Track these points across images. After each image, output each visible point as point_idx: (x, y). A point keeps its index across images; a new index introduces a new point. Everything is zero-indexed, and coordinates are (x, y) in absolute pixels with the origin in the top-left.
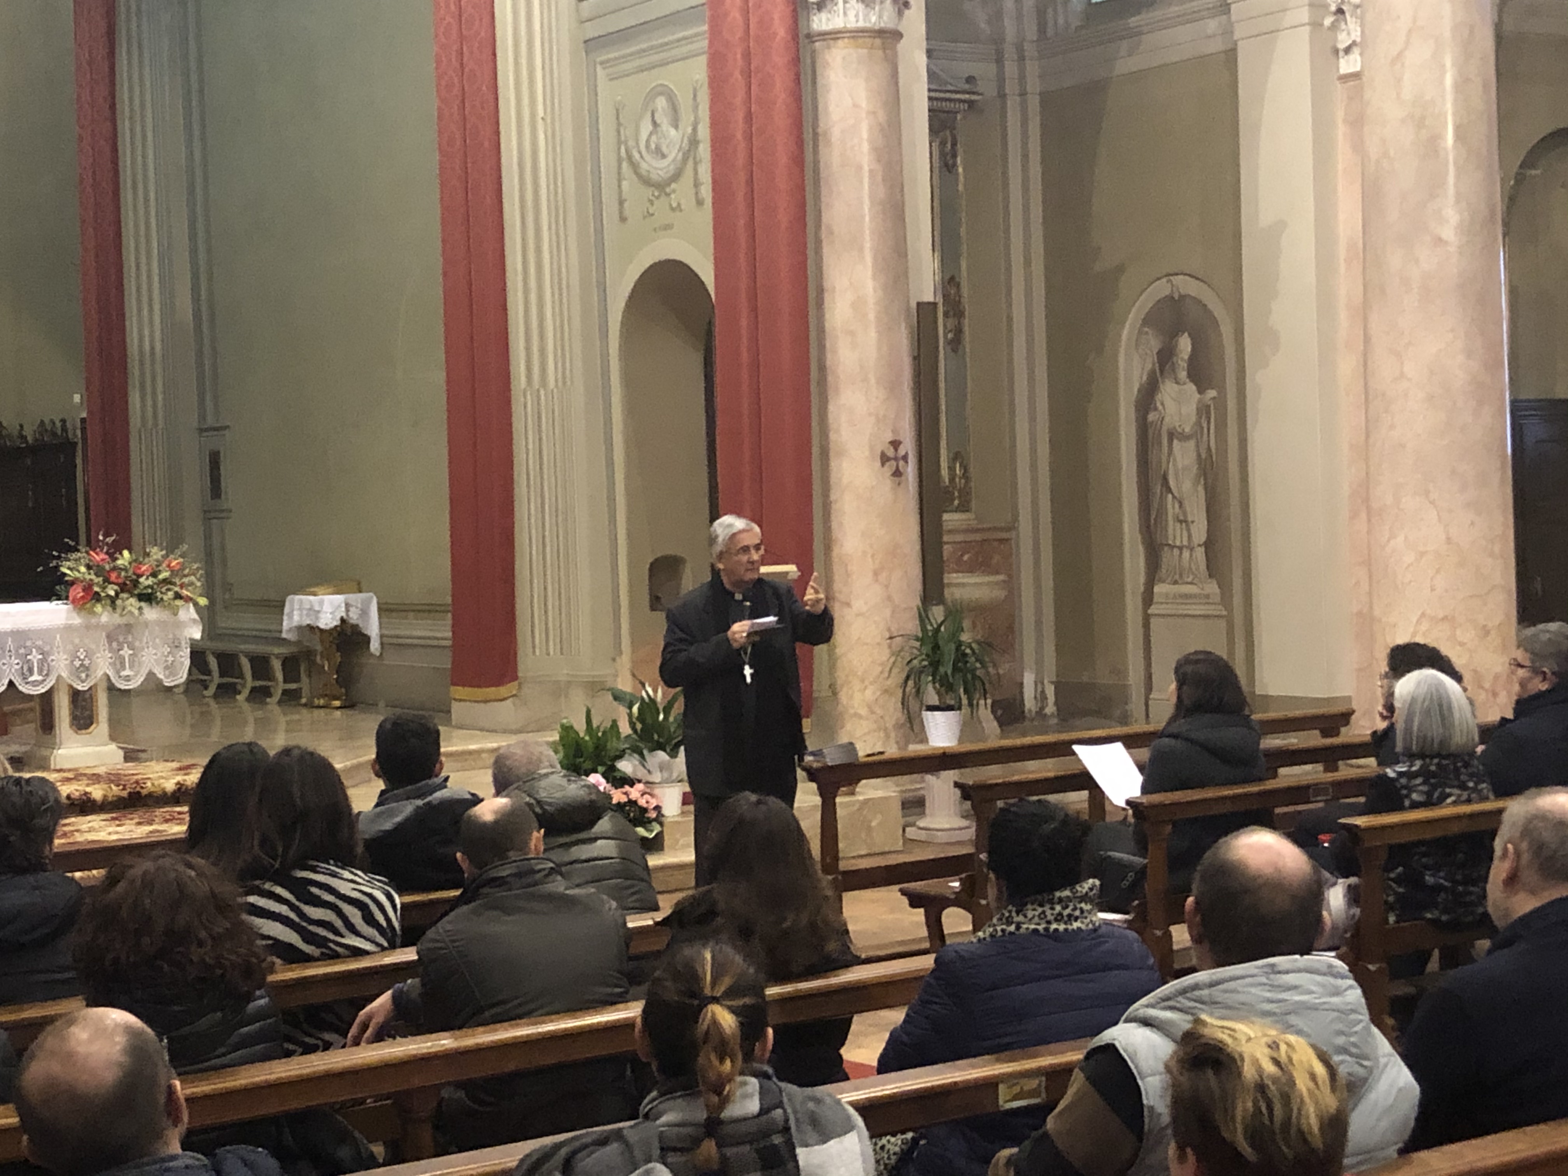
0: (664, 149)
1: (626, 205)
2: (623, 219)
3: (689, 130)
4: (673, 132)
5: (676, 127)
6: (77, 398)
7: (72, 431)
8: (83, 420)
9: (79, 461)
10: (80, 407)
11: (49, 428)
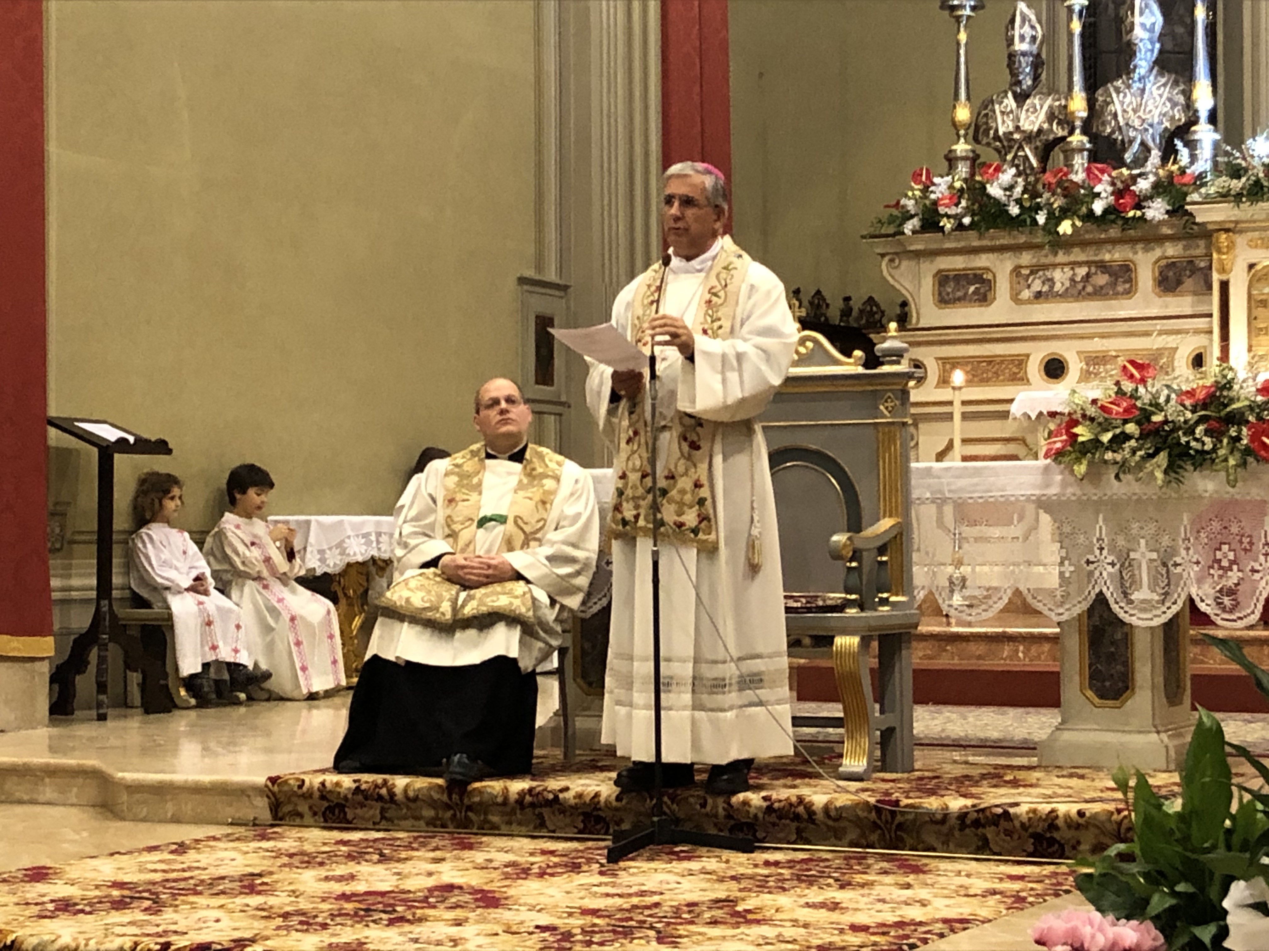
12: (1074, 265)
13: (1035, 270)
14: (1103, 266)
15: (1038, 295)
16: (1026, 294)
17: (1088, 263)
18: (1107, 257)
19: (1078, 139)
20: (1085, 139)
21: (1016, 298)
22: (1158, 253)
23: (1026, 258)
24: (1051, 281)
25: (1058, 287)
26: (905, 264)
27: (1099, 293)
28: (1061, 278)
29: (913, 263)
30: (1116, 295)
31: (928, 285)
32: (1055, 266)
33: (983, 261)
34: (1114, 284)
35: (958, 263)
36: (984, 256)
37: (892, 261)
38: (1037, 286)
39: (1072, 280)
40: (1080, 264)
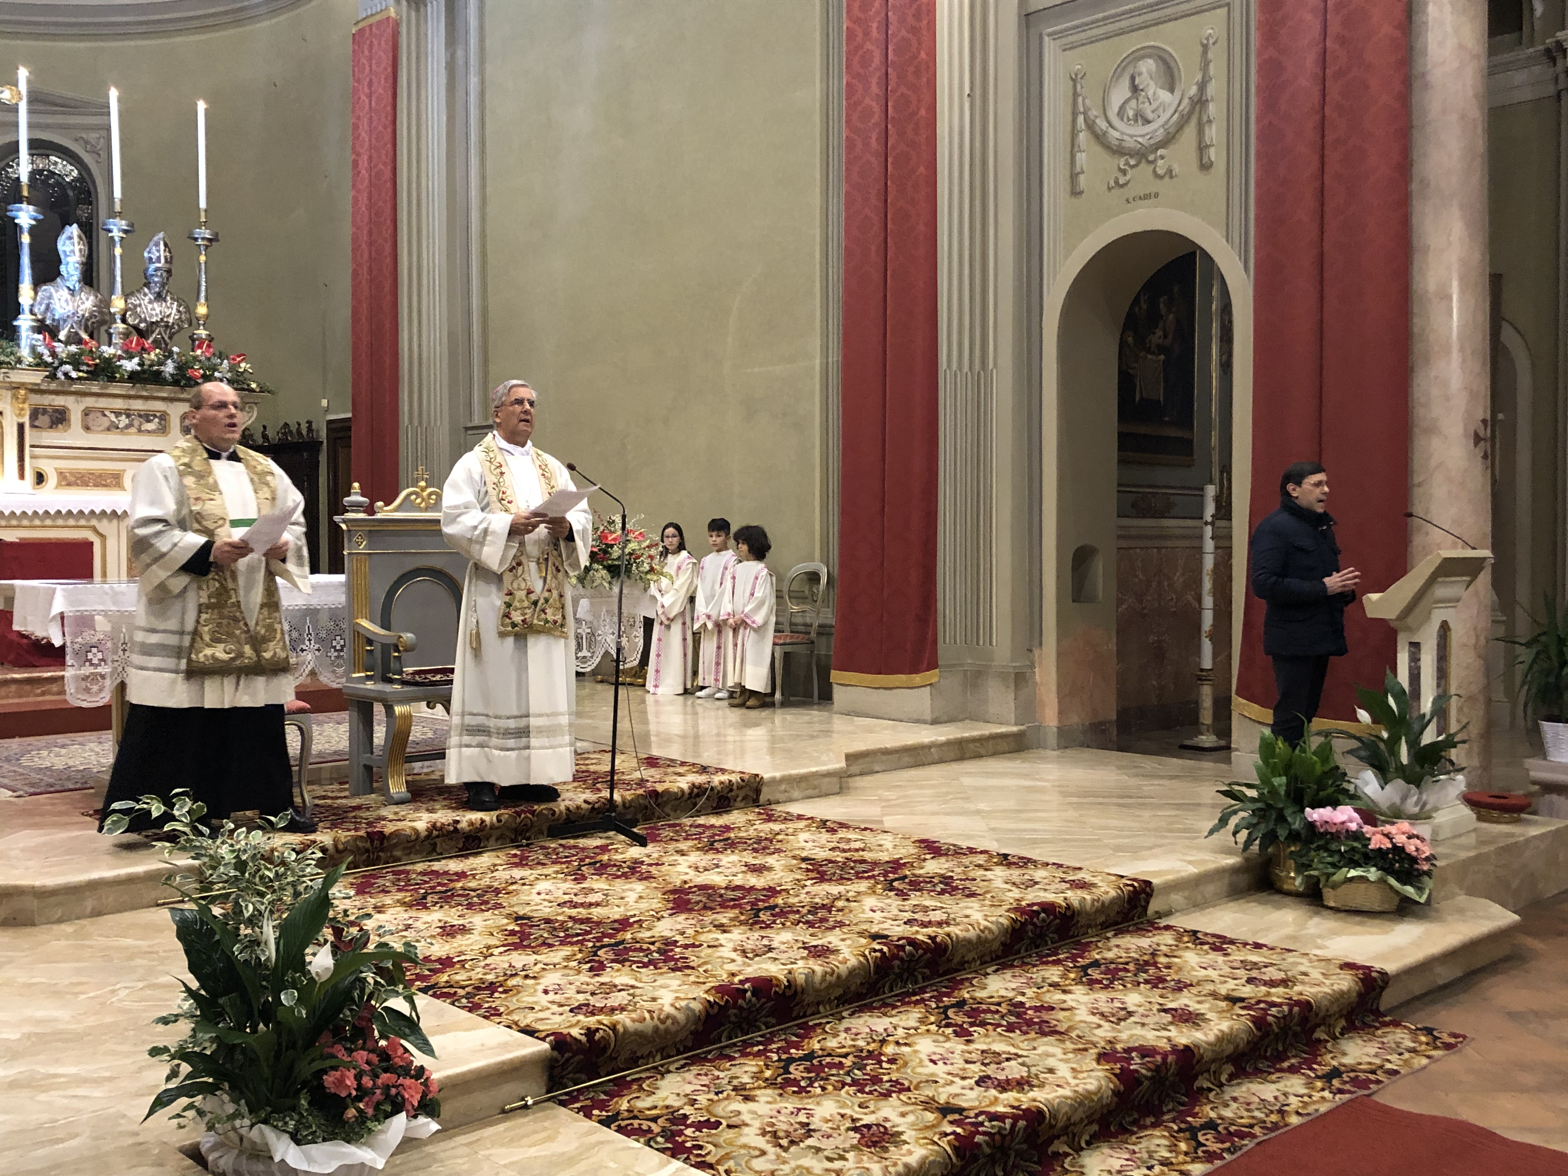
0: (1150, 116)
1: (1082, 178)
2: (1075, 192)
3: (1194, 90)
4: (1164, 96)
5: (1172, 90)
6: (324, 402)
7: (318, 431)
8: (330, 422)
9: (323, 458)
10: (327, 410)
11: (294, 429)
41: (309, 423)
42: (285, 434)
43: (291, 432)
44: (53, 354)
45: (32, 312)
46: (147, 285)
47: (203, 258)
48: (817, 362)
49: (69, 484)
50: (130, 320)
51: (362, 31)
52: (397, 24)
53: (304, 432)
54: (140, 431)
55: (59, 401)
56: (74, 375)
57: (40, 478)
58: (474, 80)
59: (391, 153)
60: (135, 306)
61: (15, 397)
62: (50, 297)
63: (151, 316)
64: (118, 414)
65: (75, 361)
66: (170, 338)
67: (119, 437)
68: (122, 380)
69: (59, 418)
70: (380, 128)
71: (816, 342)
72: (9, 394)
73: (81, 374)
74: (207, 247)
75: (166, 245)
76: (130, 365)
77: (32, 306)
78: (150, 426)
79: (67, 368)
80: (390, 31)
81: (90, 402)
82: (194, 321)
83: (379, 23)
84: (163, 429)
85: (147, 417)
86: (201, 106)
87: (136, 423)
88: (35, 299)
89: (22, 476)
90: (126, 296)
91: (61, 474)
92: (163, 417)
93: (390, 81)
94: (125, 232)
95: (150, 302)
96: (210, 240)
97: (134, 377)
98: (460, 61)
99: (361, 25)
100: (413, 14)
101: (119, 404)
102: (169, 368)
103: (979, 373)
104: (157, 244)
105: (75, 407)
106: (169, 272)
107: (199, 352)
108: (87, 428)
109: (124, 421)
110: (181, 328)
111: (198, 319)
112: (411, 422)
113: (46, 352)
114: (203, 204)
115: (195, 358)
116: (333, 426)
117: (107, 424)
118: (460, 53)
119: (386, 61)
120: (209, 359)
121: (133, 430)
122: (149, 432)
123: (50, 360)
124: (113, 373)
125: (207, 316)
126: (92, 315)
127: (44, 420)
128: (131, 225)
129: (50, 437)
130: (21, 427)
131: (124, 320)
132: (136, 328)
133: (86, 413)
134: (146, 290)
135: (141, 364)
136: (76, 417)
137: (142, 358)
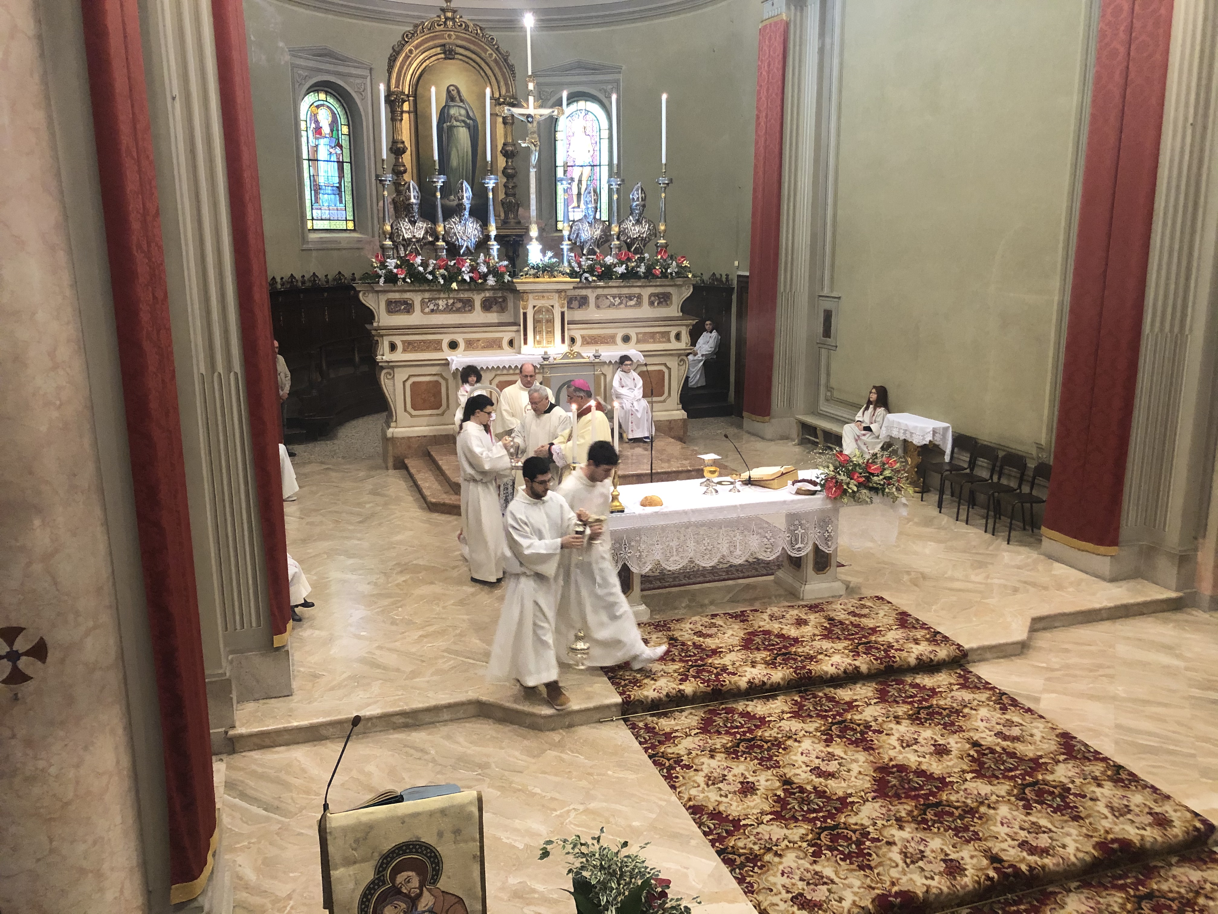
6: (736, 263)
7: (732, 280)
8: (739, 276)
9: (734, 297)
10: (738, 268)
11: (718, 276)
12: (447, 299)
13: (430, 300)
14: (460, 300)
15: (432, 311)
16: (427, 310)
17: (454, 298)
18: (462, 296)
19: (441, 243)
20: (444, 244)
21: (422, 311)
22: (483, 295)
23: (427, 295)
24: (438, 305)
25: (441, 307)
26: (371, 295)
27: (458, 311)
28: (442, 303)
29: (375, 294)
30: (465, 312)
31: (383, 305)
32: (439, 299)
33: (407, 295)
34: (464, 307)
35: (397, 296)
36: (408, 294)
37: (364, 294)
38: (432, 307)
39: (447, 304)
40: (449, 298)
41: (727, 275)
42: (713, 280)
43: (717, 279)
44: (580, 266)
45: (569, 239)
46: (631, 214)
47: (663, 195)
48: (1056, 298)
49: (588, 343)
50: (622, 238)
51: (765, 27)
52: (787, 24)
53: (724, 279)
54: (626, 306)
55: (584, 292)
56: (590, 279)
57: (573, 340)
58: (836, 61)
59: (779, 114)
60: (625, 229)
61: (560, 297)
62: (579, 229)
63: (634, 234)
64: (614, 297)
65: (591, 270)
66: (644, 246)
67: (615, 311)
68: (617, 278)
69: (583, 302)
70: (774, 95)
71: (1056, 283)
72: (557, 295)
73: (594, 278)
74: (665, 188)
75: (642, 190)
76: (621, 270)
77: (569, 235)
78: (632, 303)
79: (587, 275)
80: (782, 29)
81: (600, 291)
82: (658, 234)
83: (776, 23)
84: (639, 304)
85: (630, 297)
86: (664, 97)
87: (624, 302)
88: (571, 231)
89: (563, 341)
90: (620, 224)
91: (583, 337)
92: (639, 297)
93: (781, 64)
94: (619, 185)
95: (633, 225)
96: (668, 184)
97: (623, 276)
98: (828, 47)
99: (764, 23)
100: (798, 14)
101: (615, 291)
102: (642, 269)
103: (1177, 335)
104: (637, 190)
105: (591, 295)
106: (644, 206)
107: (659, 257)
108: (598, 307)
109: (618, 300)
110: (650, 240)
111: (660, 233)
112: (785, 290)
113: (576, 265)
114: (664, 161)
115: (657, 261)
116: (741, 279)
117: (609, 303)
118: (828, 40)
119: (780, 50)
120: (665, 261)
121: (622, 306)
122: (631, 306)
123: (577, 270)
124: (611, 275)
125: (665, 231)
126: (600, 237)
127: (575, 304)
128: (623, 181)
129: (579, 315)
130: (563, 314)
131: (618, 239)
132: (625, 242)
133: (598, 298)
134: (631, 218)
135: (627, 269)
136: (592, 300)
137: (627, 265)
